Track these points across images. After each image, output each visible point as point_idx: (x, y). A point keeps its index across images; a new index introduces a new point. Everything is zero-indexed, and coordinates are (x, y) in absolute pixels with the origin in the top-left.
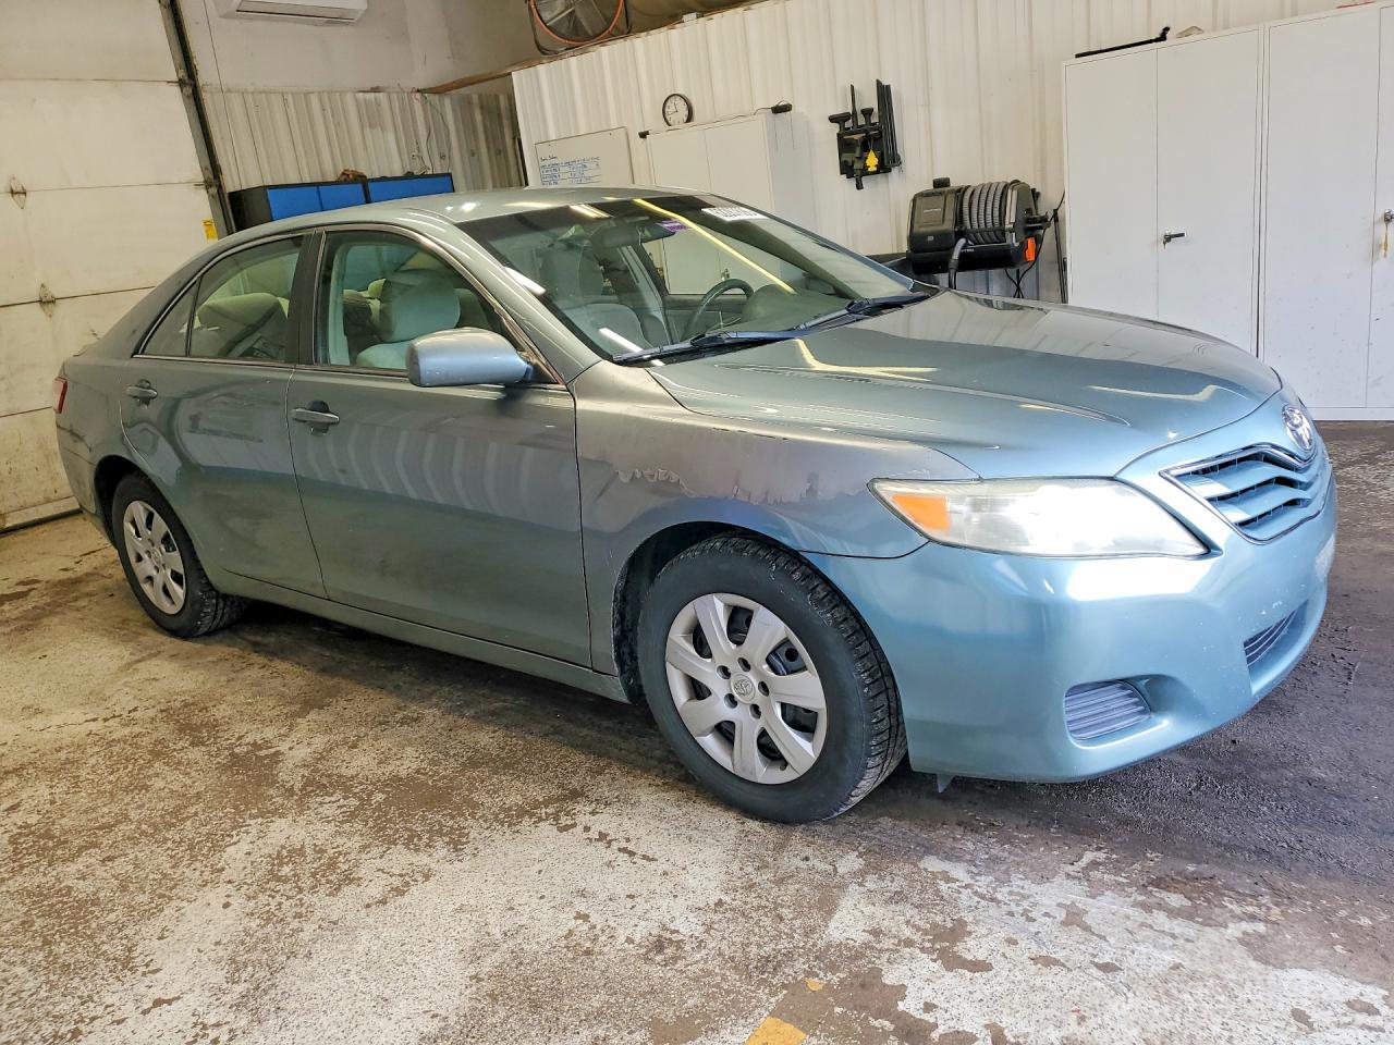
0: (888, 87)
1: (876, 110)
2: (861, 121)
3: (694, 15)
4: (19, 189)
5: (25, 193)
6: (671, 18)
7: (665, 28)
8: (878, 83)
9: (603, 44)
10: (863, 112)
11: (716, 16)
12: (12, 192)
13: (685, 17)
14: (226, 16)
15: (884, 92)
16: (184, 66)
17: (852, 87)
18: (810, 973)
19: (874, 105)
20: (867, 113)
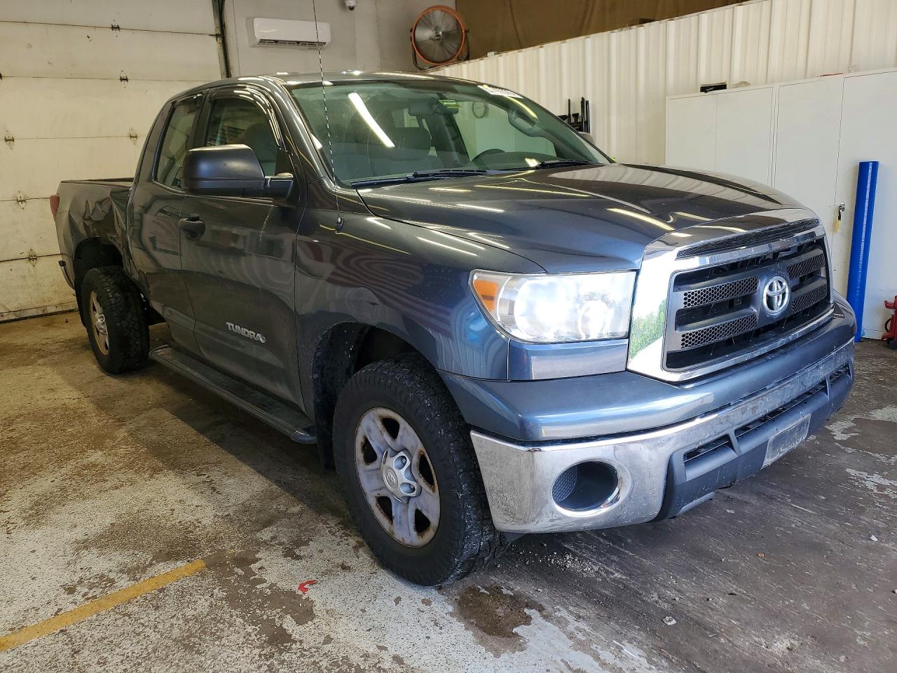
0: (587, 102)
1: (580, 114)
2: (573, 120)
3: (493, 53)
4: (134, 135)
5: (136, 137)
6: (481, 54)
7: (478, 60)
8: (583, 99)
9: (447, 66)
10: (573, 115)
11: (504, 54)
12: (131, 137)
13: (489, 54)
14: (254, 46)
15: (584, 104)
16: (225, 73)
17: (569, 100)
18: (232, 548)
19: (579, 111)
20: (576, 116)
